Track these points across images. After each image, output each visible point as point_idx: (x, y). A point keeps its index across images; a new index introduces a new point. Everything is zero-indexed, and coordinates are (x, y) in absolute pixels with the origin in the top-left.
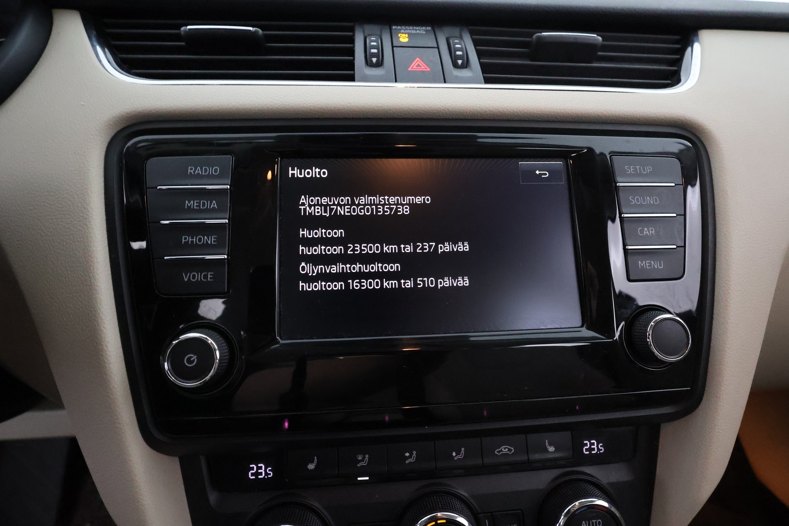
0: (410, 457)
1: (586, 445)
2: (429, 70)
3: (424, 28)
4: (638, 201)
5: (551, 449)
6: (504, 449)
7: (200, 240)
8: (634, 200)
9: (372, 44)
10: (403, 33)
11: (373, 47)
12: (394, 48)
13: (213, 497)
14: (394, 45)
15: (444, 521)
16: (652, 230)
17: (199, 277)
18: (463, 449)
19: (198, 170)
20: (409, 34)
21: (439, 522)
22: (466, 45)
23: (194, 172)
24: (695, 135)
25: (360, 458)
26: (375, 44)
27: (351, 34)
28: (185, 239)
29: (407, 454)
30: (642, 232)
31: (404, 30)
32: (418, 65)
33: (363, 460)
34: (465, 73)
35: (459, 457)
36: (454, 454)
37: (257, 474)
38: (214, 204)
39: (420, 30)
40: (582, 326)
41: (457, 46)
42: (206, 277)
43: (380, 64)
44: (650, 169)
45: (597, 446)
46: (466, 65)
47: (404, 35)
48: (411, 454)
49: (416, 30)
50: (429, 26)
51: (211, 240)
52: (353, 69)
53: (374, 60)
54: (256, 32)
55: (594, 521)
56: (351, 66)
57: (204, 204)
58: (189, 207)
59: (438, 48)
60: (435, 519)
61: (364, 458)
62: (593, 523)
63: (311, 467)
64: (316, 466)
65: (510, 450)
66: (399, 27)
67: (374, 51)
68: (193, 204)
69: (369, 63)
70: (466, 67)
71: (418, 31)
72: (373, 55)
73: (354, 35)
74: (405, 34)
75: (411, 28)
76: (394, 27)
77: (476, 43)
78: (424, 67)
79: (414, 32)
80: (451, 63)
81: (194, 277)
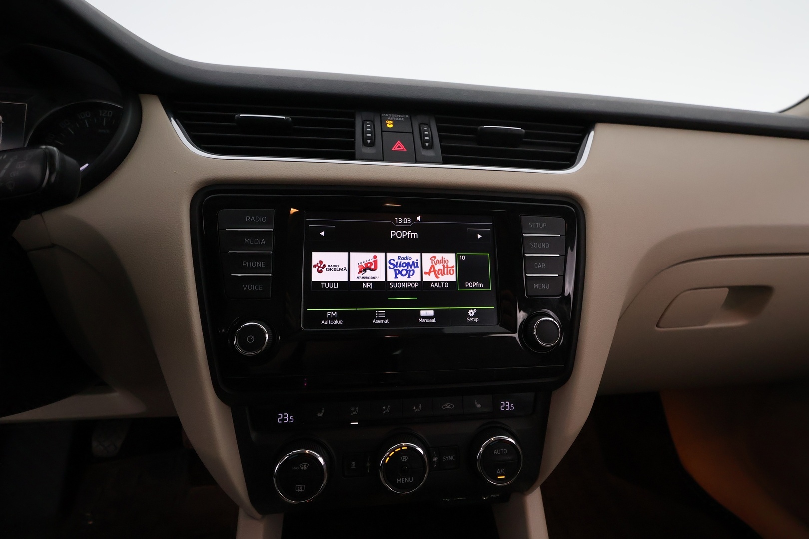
0: (386, 409)
1: (503, 404)
2: (406, 150)
3: (404, 116)
4: (536, 246)
5: (479, 406)
6: (448, 406)
7: (254, 264)
8: (534, 245)
9: (368, 129)
10: (389, 120)
11: (369, 132)
12: (383, 133)
13: (253, 436)
14: (383, 130)
15: (406, 448)
16: (543, 264)
17: (254, 287)
18: (421, 405)
19: (253, 219)
20: (393, 121)
21: (403, 448)
22: (431, 131)
23: (250, 219)
24: (577, 202)
25: (352, 409)
26: (369, 130)
27: (353, 119)
28: (245, 263)
29: (384, 408)
30: (537, 265)
31: (390, 117)
32: (399, 147)
33: (355, 411)
34: (430, 153)
35: (418, 410)
36: (415, 408)
37: (283, 420)
38: (263, 241)
39: (401, 118)
40: (498, 325)
41: (426, 133)
42: (258, 288)
43: (372, 145)
44: (545, 225)
45: (510, 406)
46: (431, 147)
47: (390, 122)
48: (386, 407)
49: (398, 118)
50: (407, 115)
51: (261, 264)
52: (354, 149)
53: (369, 141)
54: (287, 119)
55: (502, 450)
56: (352, 145)
57: (256, 240)
58: (247, 243)
59: (413, 133)
60: (401, 447)
61: (355, 409)
62: (501, 451)
63: (320, 415)
64: (323, 414)
65: (451, 406)
66: (387, 115)
67: (369, 135)
68: (249, 240)
69: (365, 144)
70: (431, 149)
71: (400, 119)
72: (368, 138)
73: (355, 120)
74: (391, 120)
75: (395, 116)
76: (383, 115)
77: (440, 130)
78: (403, 148)
79: (397, 119)
80: (421, 145)
81: (250, 287)
